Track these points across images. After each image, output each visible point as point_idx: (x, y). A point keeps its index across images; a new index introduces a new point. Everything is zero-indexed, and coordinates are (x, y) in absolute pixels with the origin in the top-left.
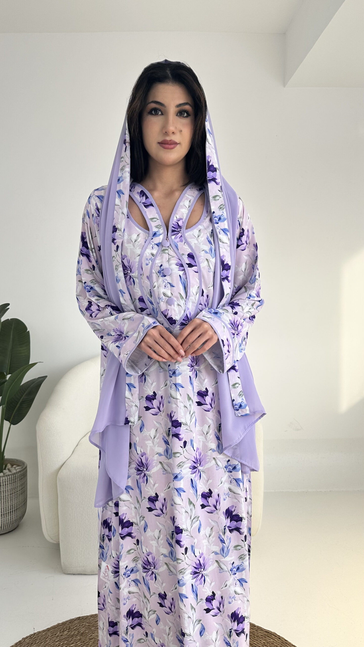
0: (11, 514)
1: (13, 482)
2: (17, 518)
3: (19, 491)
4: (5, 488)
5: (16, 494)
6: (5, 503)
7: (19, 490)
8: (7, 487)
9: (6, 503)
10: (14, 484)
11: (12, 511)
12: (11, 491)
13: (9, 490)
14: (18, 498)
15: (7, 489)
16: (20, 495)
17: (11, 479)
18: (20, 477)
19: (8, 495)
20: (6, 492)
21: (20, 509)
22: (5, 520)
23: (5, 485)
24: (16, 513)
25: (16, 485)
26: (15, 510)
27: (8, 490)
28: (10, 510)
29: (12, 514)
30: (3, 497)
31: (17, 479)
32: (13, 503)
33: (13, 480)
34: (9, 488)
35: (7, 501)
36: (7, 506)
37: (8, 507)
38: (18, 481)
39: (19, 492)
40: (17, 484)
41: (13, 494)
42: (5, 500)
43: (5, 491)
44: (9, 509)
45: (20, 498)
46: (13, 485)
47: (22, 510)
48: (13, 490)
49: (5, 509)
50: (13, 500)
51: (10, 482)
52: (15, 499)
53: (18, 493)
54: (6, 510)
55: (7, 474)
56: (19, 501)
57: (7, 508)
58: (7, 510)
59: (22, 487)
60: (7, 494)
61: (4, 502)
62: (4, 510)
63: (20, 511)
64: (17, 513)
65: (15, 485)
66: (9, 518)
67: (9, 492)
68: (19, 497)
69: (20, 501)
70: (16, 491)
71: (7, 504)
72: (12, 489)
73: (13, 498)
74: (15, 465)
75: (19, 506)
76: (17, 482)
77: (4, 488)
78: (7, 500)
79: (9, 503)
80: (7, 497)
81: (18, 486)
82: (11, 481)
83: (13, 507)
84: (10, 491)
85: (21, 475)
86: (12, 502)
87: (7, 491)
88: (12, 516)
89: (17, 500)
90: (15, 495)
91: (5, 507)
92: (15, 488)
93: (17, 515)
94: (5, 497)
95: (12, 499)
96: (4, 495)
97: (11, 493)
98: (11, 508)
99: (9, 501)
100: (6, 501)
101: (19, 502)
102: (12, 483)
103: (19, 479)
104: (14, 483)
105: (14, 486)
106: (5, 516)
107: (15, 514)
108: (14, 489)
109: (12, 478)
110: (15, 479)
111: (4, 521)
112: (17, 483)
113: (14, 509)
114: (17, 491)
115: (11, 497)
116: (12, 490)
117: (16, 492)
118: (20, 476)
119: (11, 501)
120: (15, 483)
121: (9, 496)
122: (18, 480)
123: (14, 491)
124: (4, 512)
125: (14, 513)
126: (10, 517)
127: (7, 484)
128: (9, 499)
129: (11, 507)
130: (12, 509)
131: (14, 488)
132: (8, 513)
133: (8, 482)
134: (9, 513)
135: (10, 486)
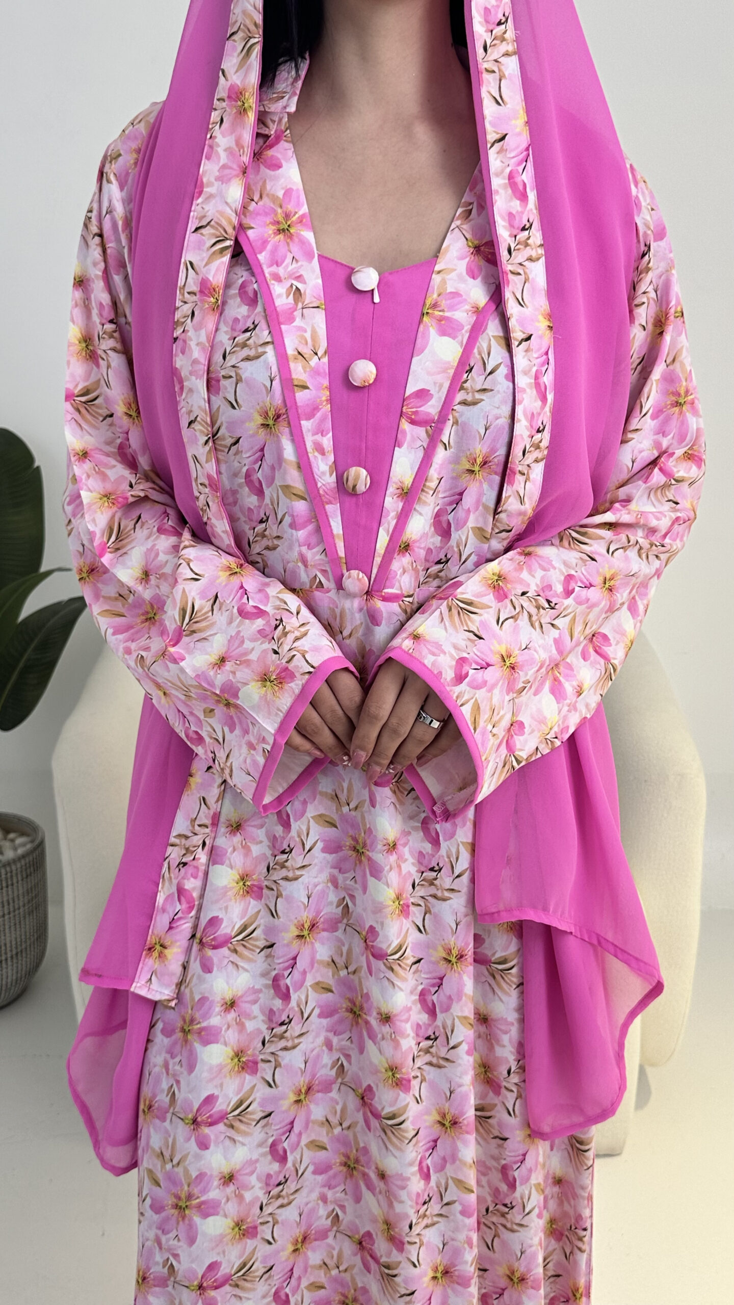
1: (4, 885)
3: (24, 906)
5: (14, 916)
10: (8, 891)
14: (20, 925)
21: (28, 953)
26: (14, 956)
31: (17, 878)
33: (4, 881)
38: (17, 883)
45: (28, 924)
47: (32, 956)
52: (13, 928)
53: (19, 914)
56: (23, 932)
59: (30, 896)
63: (26, 958)
64: (19, 963)
68: (22, 923)
70: (14, 906)
73: (7, 927)
75: (24, 946)
81: (18, 896)
83: (8, 949)
85: (25, 865)
88: (7, 973)
89: (18, 930)
90: (12, 919)
93: (20, 968)
101: (23, 935)
103: (22, 875)
104: (7, 887)
105: (8, 895)
107: (15, 966)
108: (9, 905)
110: (9, 879)
112: (18, 887)
113: (9, 955)
117: (14, 911)
118: (24, 869)
120: (10, 887)
123: (9, 909)
131: (8, 901)
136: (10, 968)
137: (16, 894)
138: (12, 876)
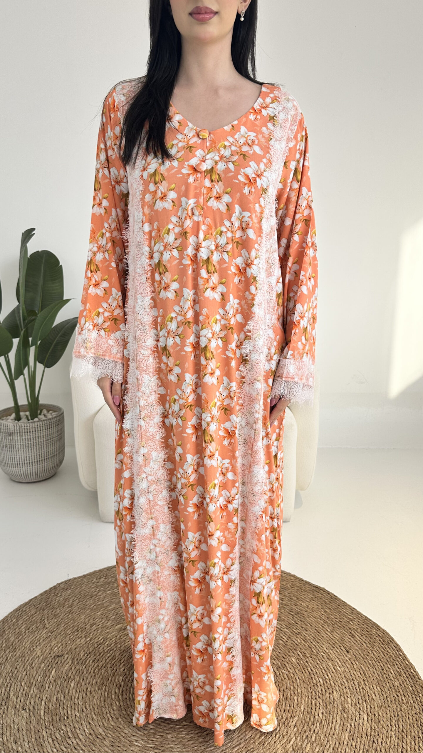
1: (48, 427)
2: (54, 466)
5: (52, 440)
7: (55, 436)
8: (42, 433)
9: (41, 449)
13: (44, 436)
14: (54, 445)
15: (42, 435)
16: (56, 442)
17: (46, 425)
18: (56, 423)
21: (58, 456)
22: (41, 466)
23: (40, 430)
28: (47, 456)
29: (48, 461)
31: (53, 425)
32: (50, 450)
34: (44, 434)
36: (43, 453)
38: (53, 427)
39: (55, 438)
41: (49, 441)
42: (40, 447)
44: (45, 456)
45: (57, 444)
48: (49, 437)
49: (40, 455)
50: (49, 446)
52: (51, 446)
53: (54, 440)
55: (42, 419)
56: (56, 447)
58: (43, 456)
59: (58, 433)
60: (42, 440)
62: (39, 457)
63: (56, 459)
64: (54, 460)
65: (51, 431)
66: (46, 465)
67: (45, 438)
71: (43, 450)
72: (48, 434)
73: (49, 444)
74: (51, 410)
75: (56, 454)
77: (39, 433)
78: (43, 446)
79: (45, 450)
80: (42, 443)
82: (46, 427)
85: (57, 420)
86: (48, 448)
87: (42, 437)
90: (51, 442)
91: (40, 453)
93: (54, 462)
94: (40, 443)
97: (47, 439)
99: (45, 448)
101: (55, 449)
102: (47, 429)
106: (41, 463)
107: (52, 461)
110: (50, 425)
111: (40, 468)
112: (53, 429)
113: (50, 456)
114: (53, 437)
120: (50, 429)
121: (45, 442)
125: (50, 460)
126: (46, 463)
127: (42, 429)
128: (45, 446)
129: (47, 453)
132: (44, 460)
134: (46, 460)
135: (45, 431)
136: (50, 462)
138: (51, 423)
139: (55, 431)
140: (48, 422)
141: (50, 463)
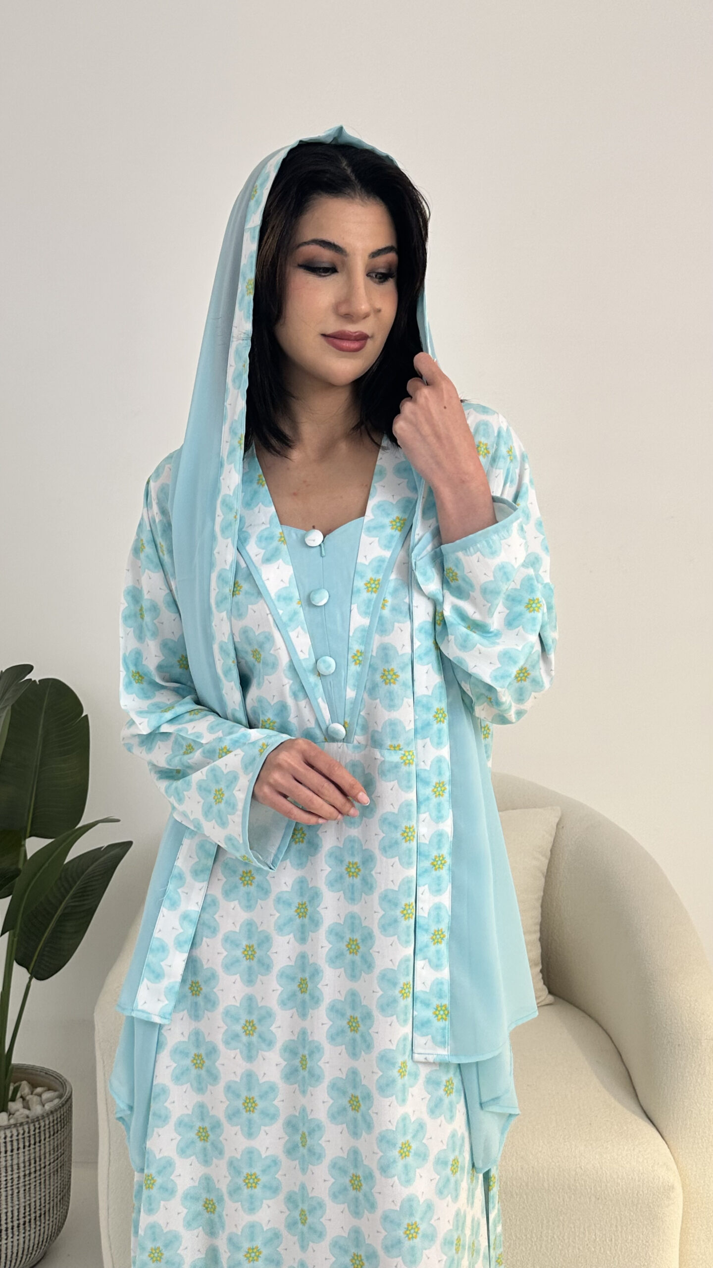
0: (25, 1228)
1: (32, 1142)
2: (41, 1240)
3: (50, 1164)
4: (12, 1160)
5: (40, 1175)
6: (9, 1197)
7: (47, 1163)
8: (15, 1156)
9: (12, 1198)
10: (35, 1148)
11: (30, 1222)
12: (27, 1168)
13: (22, 1165)
14: (45, 1185)
15: (15, 1162)
16: (50, 1177)
17: (26, 1135)
18: (51, 1129)
19: (19, 1177)
20: (12, 1171)
21: (51, 1215)
22: (10, 1244)
23: (12, 1151)
24: (40, 1226)
25: (40, 1150)
26: (38, 1219)
27: (18, 1164)
28: (24, 1217)
29: (28, 1228)
30: (6, 1184)
31: (45, 1134)
32: (33, 1200)
33: (32, 1137)
34: (21, 1159)
35: (15, 1194)
37: (18, 1209)
38: (45, 1140)
39: (47, 1167)
40: (42, 1147)
41: (33, 1176)
42: (10, 1192)
43: (12, 1166)
44: (22, 1215)
45: (52, 1184)
46: (32, 1151)
47: (55, 1217)
48: (33, 1165)
49: (9, 1214)
50: (32, 1191)
51: (24, 1143)
52: (38, 1189)
53: (45, 1173)
54: (12, 1218)
55: (19, 1117)
56: (47, 1192)
57: (16, 1214)
58: (15, 1218)
59: (56, 1154)
60: (15, 1176)
61: (6, 1196)
62: (6, 1219)
63: (49, 1220)
64: (43, 1225)
65: (38, 1149)
66: (22, 1240)
67: (22, 1169)
68: (47, 1182)
69: (50, 1193)
70: (40, 1165)
72: (30, 1160)
73: (32, 1187)
74: (39, 1086)
75: (47, 1206)
76: (43, 1142)
77: (9, 1158)
78: (16, 1191)
79: (22, 1200)
80: (15, 1182)
81: (45, 1154)
82: (27, 1140)
83: (33, 1210)
84: (24, 1167)
85: (53, 1122)
86: (30, 1196)
87: (15, 1167)
88: (30, 1235)
89: (43, 1190)
90: (38, 1178)
91: (10, 1209)
92: (38, 1159)
93: (42, 1230)
94: (9, 1184)
95: (30, 1188)
96: (9, 1178)
97: (27, 1172)
98: (27, 1213)
100: (12, 1195)
101: (47, 1196)
102: (29, 1146)
103: (50, 1132)
104: (35, 1144)
105: (35, 1152)
106: (10, 1235)
107: (38, 1228)
108: (35, 1163)
109: (29, 1132)
110: (37, 1135)
111: (7, 1248)
112: (45, 1144)
113: (33, 1216)
114: (43, 1165)
115: (27, 1183)
116: (30, 1165)
117: (40, 1170)
118: (51, 1124)
119: (27, 1195)
120: (38, 1144)
121: (22, 1180)
122: (47, 1136)
123: (35, 1167)
124: (6, 1223)
125: (33, 1226)
127: (15, 1147)
129: (25, 1209)
130: (30, 1215)
131: (35, 1158)
132: (18, 1227)
133: (18, 1144)
134: (22, 1227)
135: (24, 1152)
136: (33, 1231)
137: (42, 1152)
138: (40, 1132)
139: (47, 1150)
140: (32, 1128)
141: (33, 1235)
